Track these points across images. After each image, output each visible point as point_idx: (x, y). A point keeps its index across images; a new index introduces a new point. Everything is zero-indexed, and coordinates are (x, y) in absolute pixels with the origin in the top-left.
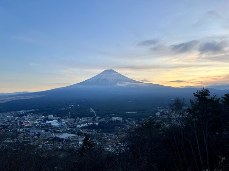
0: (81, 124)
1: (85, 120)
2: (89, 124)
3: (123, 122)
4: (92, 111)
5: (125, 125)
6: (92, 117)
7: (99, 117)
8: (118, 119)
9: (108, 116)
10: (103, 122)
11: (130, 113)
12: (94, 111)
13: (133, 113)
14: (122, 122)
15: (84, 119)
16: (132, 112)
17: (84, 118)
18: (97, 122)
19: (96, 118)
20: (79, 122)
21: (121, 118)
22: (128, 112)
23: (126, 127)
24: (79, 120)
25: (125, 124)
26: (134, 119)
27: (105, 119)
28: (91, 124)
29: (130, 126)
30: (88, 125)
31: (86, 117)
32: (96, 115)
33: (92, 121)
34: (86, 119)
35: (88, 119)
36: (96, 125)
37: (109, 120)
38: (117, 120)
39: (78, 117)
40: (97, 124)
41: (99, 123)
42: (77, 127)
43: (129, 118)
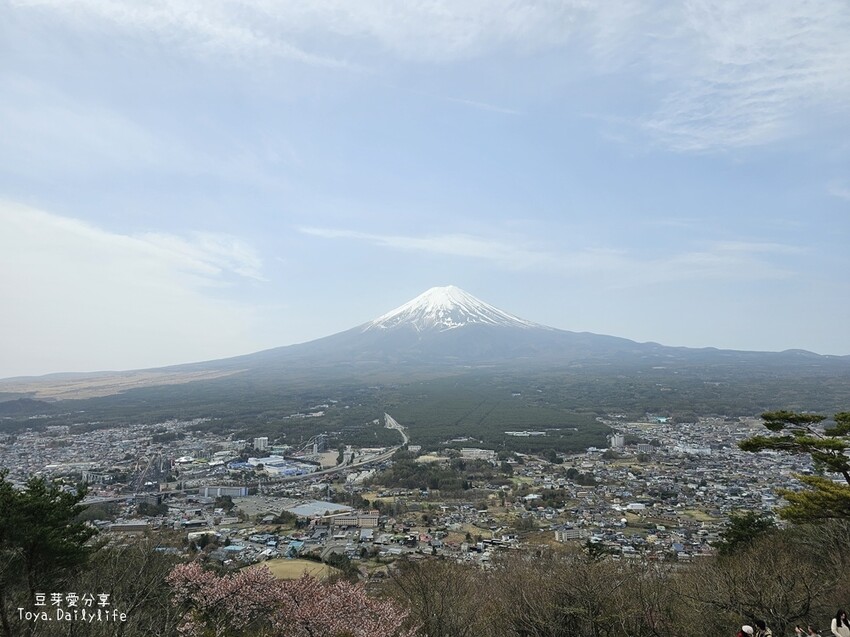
0: (360, 471)
1: (373, 455)
3: (499, 464)
4: (393, 427)
5: (506, 477)
6: (396, 448)
7: (417, 448)
8: (482, 456)
9: (446, 443)
10: (433, 464)
11: (520, 434)
12: (400, 428)
13: (530, 435)
14: (497, 465)
15: (368, 453)
16: (525, 434)
17: (368, 449)
20: (352, 461)
21: (492, 452)
22: (515, 434)
23: (511, 483)
24: (353, 456)
25: (505, 475)
26: (535, 457)
27: (439, 455)
31: (374, 447)
32: (406, 440)
34: (375, 452)
35: (380, 454)
37: (450, 459)
38: (478, 459)
39: (348, 447)
42: (348, 479)
43: (518, 454)
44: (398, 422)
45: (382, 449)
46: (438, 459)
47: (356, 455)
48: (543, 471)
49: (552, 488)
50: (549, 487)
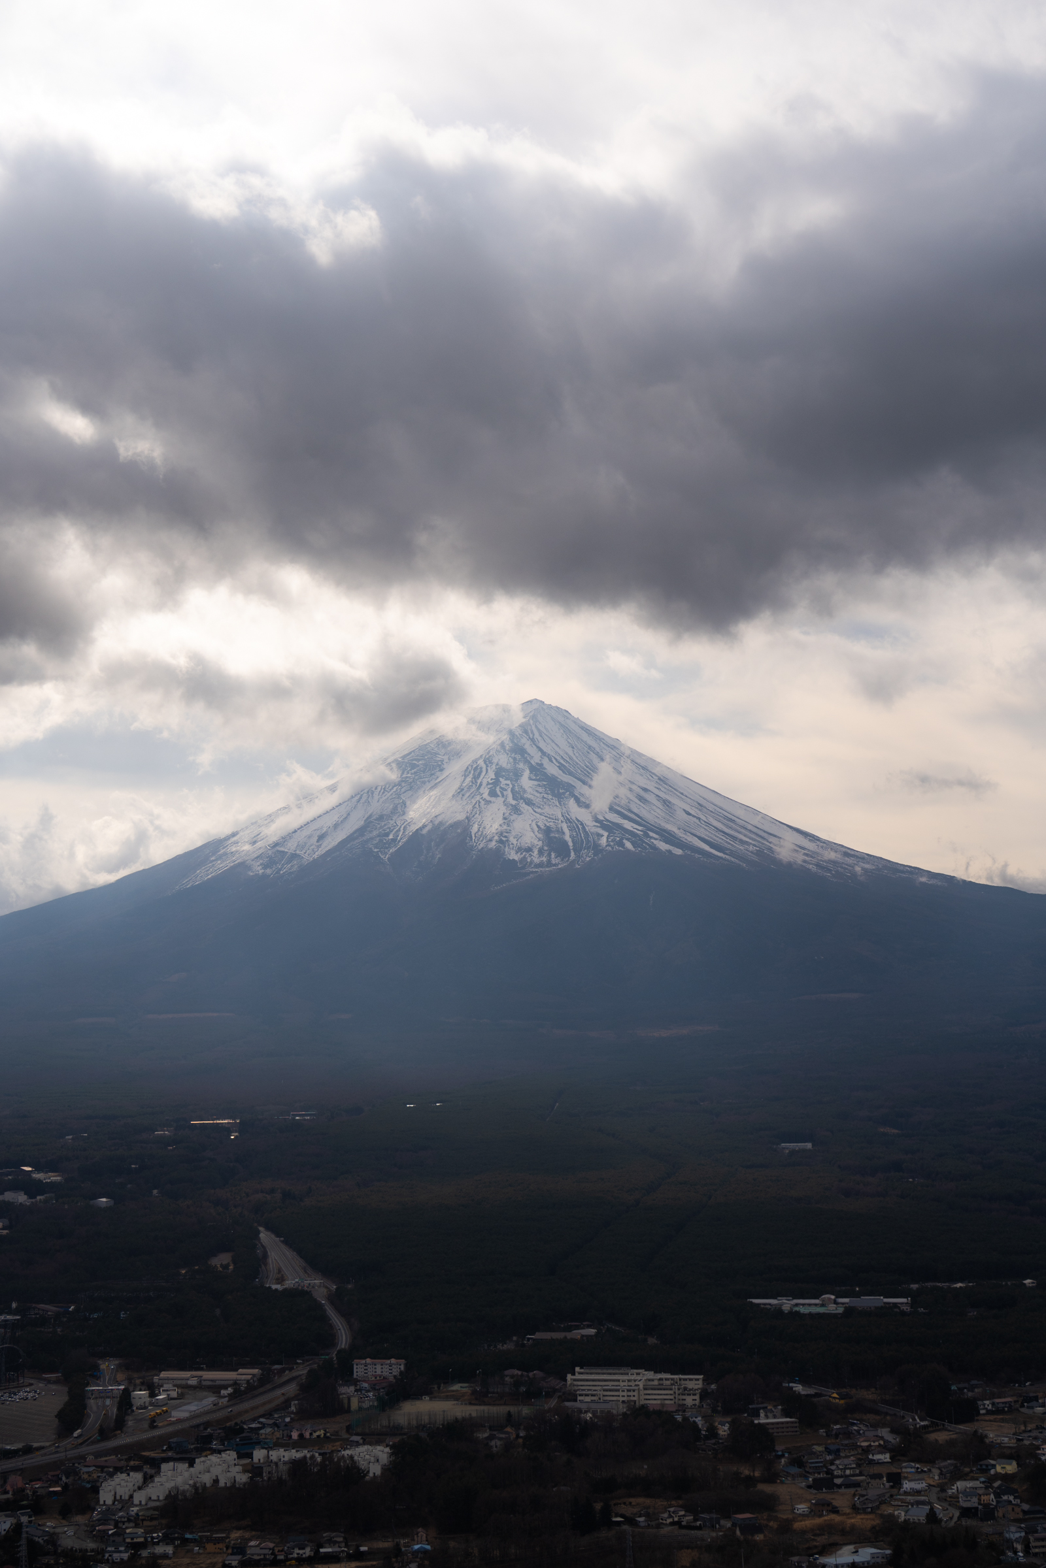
0: (156, 1464)
1: (209, 1400)
2: (259, 1455)
3: (724, 1430)
4: (290, 1283)
5: (750, 1481)
6: (302, 1371)
7: (389, 1369)
8: (655, 1400)
9: (509, 1346)
10: (456, 1430)
11: (808, 1306)
12: (319, 1286)
13: (849, 1311)
14: (712, 1432)
15: (185, 1391)
16: (830, 1304)
17: (190, 1377)
18: (372, 1438)
19: (346, 1373)
20: (120, 1424)
21: (695, 1382)
22: (787, 1304)
23: (768, 1504)
24: (125, 1402)
25: (746, 1471)
26: (868, 1395)
27: (478, 1398)
28: (297, 1466)
29: (817, 1485)
30: (255, 1471)
31: (212, 1367)
32: (344, 1339)
33: (304, 1415)
34: (215, 1389)
35: (239, 1394)
36: (354, 1473)
37: (526, 1411)
38: (639, 1412)
39: (107, 1366)
40: (375, 1470)
41: (396, 1450)
42: (106, 1496)
43: (798, 1388)
44: (314, 1263)
45: (245, 1374)
46: (473, 1411)
47: (141, 1394)
48: (898, 1454)
49: (932, 1517)
50: (919, 1514)
